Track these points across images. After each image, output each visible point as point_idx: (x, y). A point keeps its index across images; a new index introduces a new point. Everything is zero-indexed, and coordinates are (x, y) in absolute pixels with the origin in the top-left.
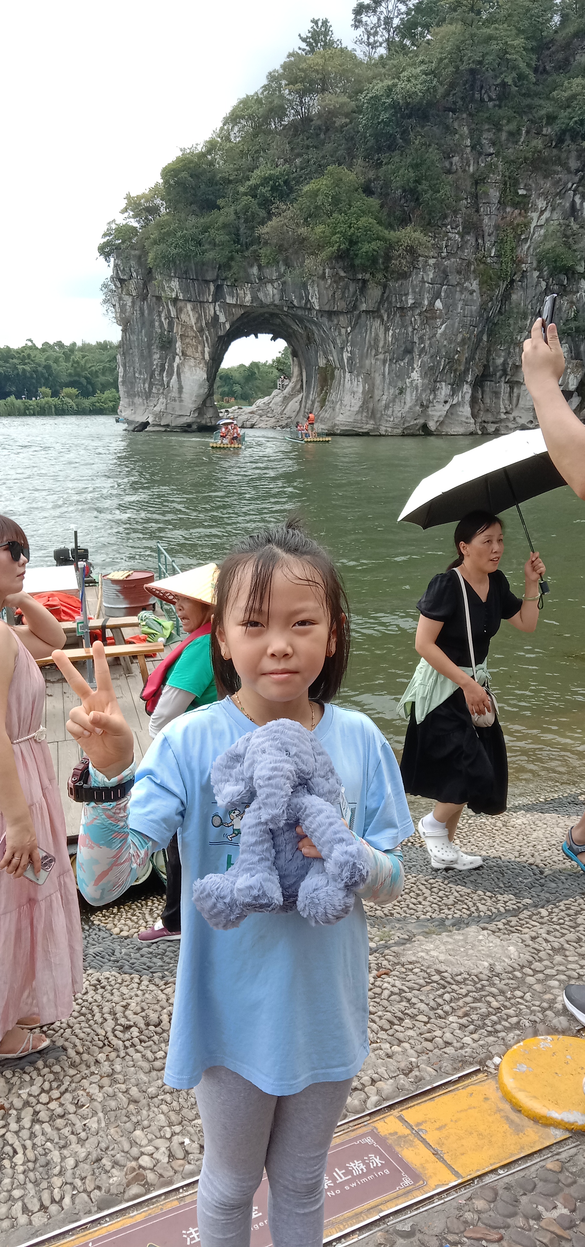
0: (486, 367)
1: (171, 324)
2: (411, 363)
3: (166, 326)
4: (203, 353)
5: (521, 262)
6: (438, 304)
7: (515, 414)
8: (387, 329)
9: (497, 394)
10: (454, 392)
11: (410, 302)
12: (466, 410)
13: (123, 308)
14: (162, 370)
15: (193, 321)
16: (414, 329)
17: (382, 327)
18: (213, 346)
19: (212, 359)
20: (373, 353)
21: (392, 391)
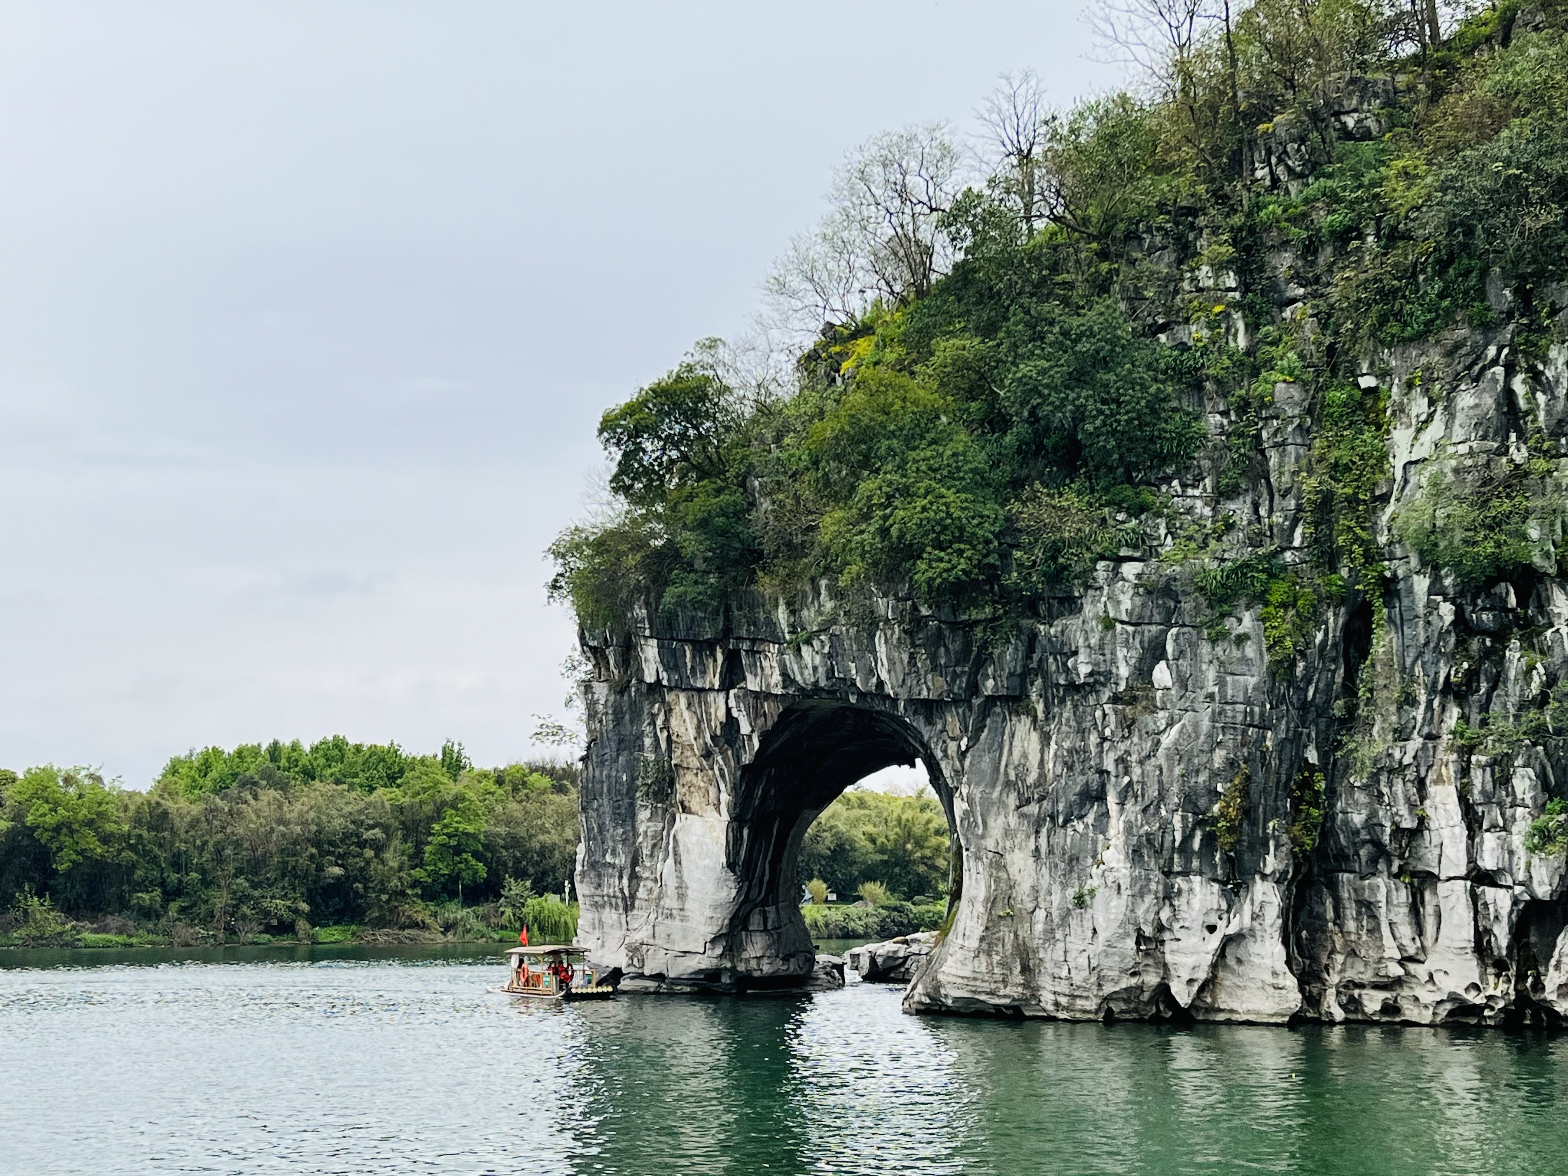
0: (1322, 833)
2: (1102, 825)
4: (717, 805)
5: (1377, 554)
6: (1162, 674)
7: (1431, 964)
10: (1229, 903)
11: (1084, 670)
12: (1274, 950)
13: (591, 709)
15: (692, 733)
16: (1104, 739)
17: (1035, 737)
18: (734, 789)
19: (738, 820)
20: (1012, 800)
21: (1056, 898)
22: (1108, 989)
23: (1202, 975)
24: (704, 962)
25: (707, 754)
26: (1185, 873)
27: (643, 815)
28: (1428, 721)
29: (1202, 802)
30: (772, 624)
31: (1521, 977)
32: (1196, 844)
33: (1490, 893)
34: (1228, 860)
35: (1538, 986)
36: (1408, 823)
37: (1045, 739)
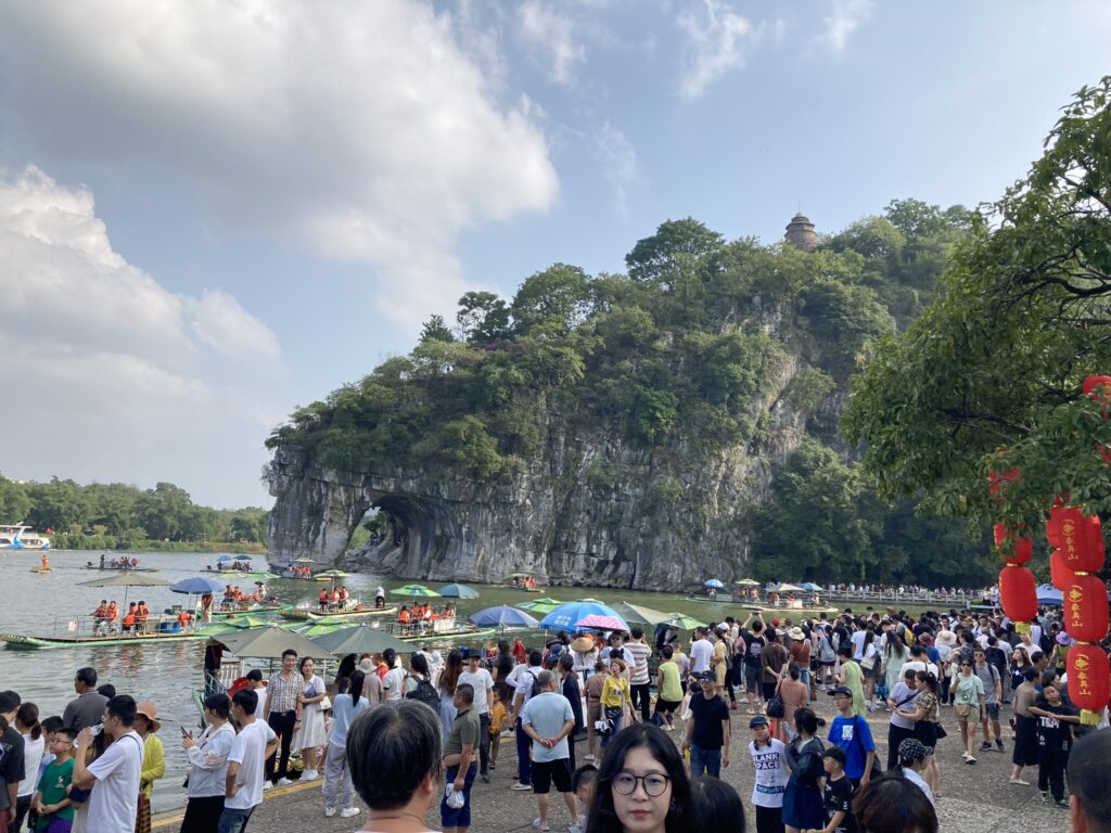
0: (555, 542)
1: (320, 499)
2: (509, 538)
3: (316, 500)
4: (347, 521)
5: (578, 479)
6: (528, 502)
7: (572, 573)
8: (494, 515)
9: (561, 560)
10: (536, 559)
11: (511, 499)
12: (544, 570)
13: (280, 484)
14: (309, 530)
15: (343, 498)
16: (513, 517)
18: (356, 516)
21: (496, 555)
25: (349, 505)
30: (393, 472)
32: (532, 544)
33: (592, 558)
34: (537, 548)
36: (575, 541)
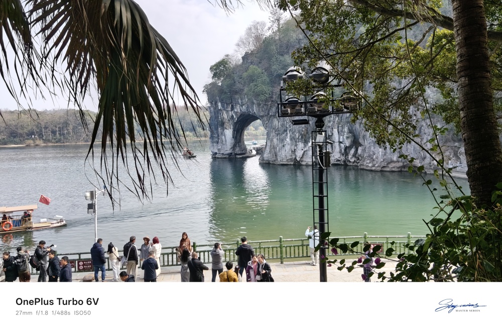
4: (231, 128)
10: (305, 146)
12: (310, 153)
17: (277, 122)
18: (233, 126)
19: (234, 130)
20: (274, 131)
21: (280, 146)
22: (288, 158)
23: (301, 156)
24: (230, 152)
25: (229, 121)
26: (298, 142)
27: (220, 129)
28: (333, 120)
29: (301, 132)
30: (238, 102)
31: (346, 156)
32: (300, 137)
33: (341, 144)
34: (305, 140)
35: (348, 158)
36: (330, 134)
37: (279, 122)
